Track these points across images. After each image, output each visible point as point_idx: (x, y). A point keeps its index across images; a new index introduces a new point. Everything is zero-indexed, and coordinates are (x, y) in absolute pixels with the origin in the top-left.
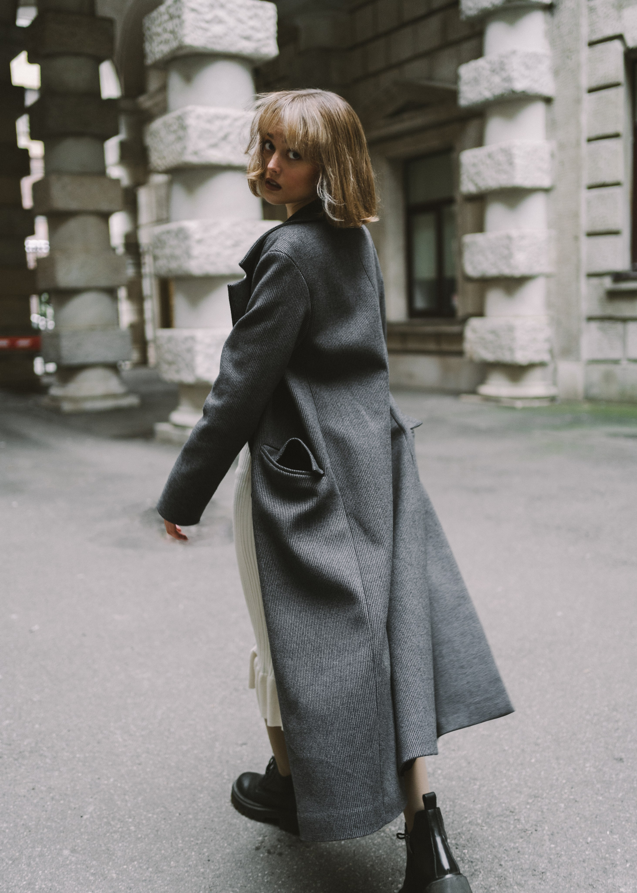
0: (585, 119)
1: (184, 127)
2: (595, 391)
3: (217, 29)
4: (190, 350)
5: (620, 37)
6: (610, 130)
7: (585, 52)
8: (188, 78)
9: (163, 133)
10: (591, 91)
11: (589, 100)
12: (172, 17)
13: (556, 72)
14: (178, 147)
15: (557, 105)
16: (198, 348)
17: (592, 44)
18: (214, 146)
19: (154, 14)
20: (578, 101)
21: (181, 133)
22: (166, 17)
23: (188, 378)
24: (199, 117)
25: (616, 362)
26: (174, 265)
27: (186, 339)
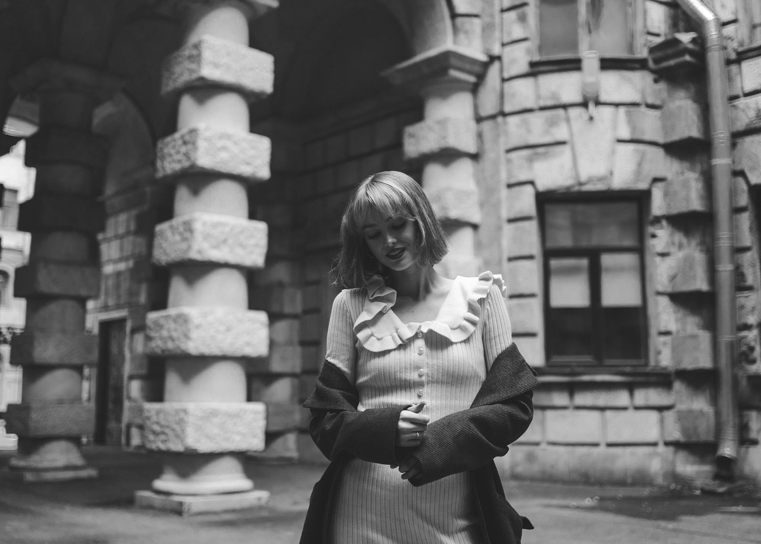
0: (505, 242)
1: (191, 231)
2: (520, 469)
3: (224, 155)
4: (181, 422)
5: (532, 183)
6: (526, 252)
7: (504, 192)
8: (196, 191)
9: (169, 233)
10: (511, 221)
11: (508, 229)
12: (185, 143)
13: (482, 205)
14: (184, 246)
15: (481, 230)
16: (190, 419)
17: (510, 186)
18: (216, 247)
19: (169, 139)
20: (499, 229)
21: (187, 235)
22: (180, 142)
23: (176, 446)
24: (204, 224)
25: (537, 444)
26: (170, 345)
27: (177, 412)
